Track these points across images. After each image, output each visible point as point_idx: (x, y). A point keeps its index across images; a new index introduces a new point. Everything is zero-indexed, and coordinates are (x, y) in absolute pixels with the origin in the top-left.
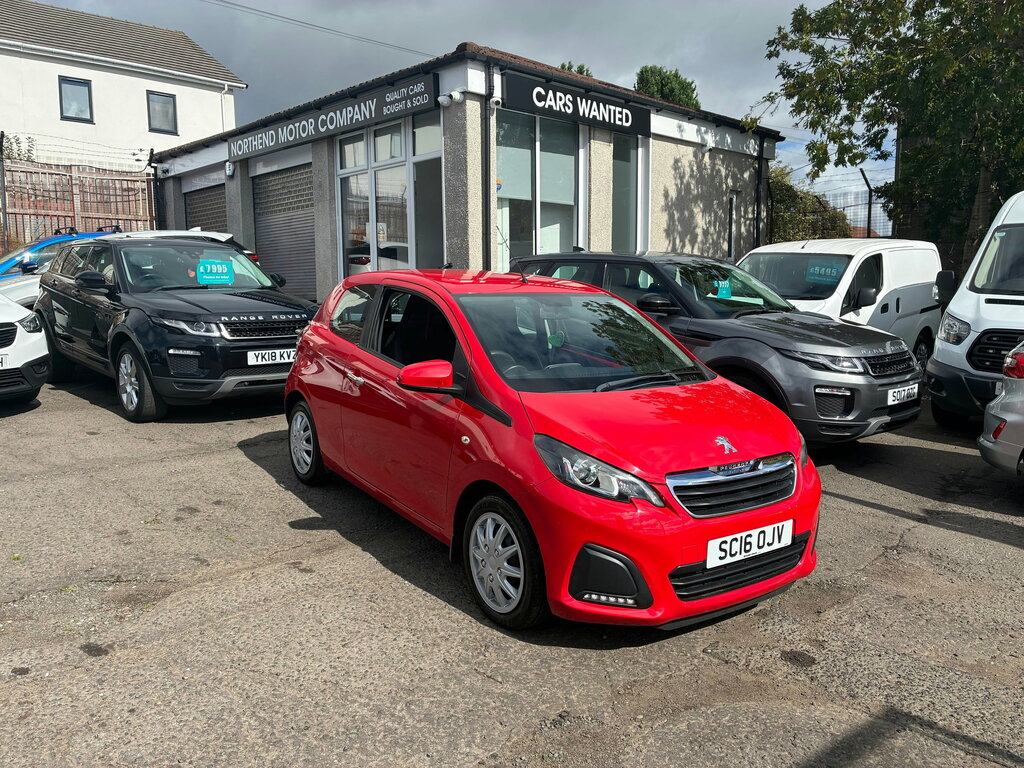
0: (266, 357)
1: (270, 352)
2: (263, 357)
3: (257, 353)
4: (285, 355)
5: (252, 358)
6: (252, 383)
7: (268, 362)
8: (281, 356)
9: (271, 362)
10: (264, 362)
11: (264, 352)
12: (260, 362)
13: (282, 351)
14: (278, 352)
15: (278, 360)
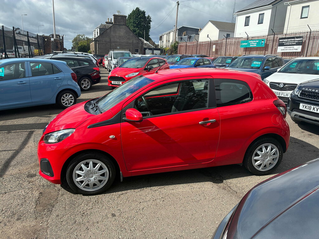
0: (307, 107)
1: (309, 106)
2: (306, 107)
3: (304, 104)
4: (316, 109)
5: (302, 106)
6: (300, 117)
7: (307, 110)
8: (314, 109)
9: (308, 110)
10: (306, 109)
11: (306, 105)
12: (304, 109)
13: (315, 107)
14: (312, 107)
15: (312, 110)
